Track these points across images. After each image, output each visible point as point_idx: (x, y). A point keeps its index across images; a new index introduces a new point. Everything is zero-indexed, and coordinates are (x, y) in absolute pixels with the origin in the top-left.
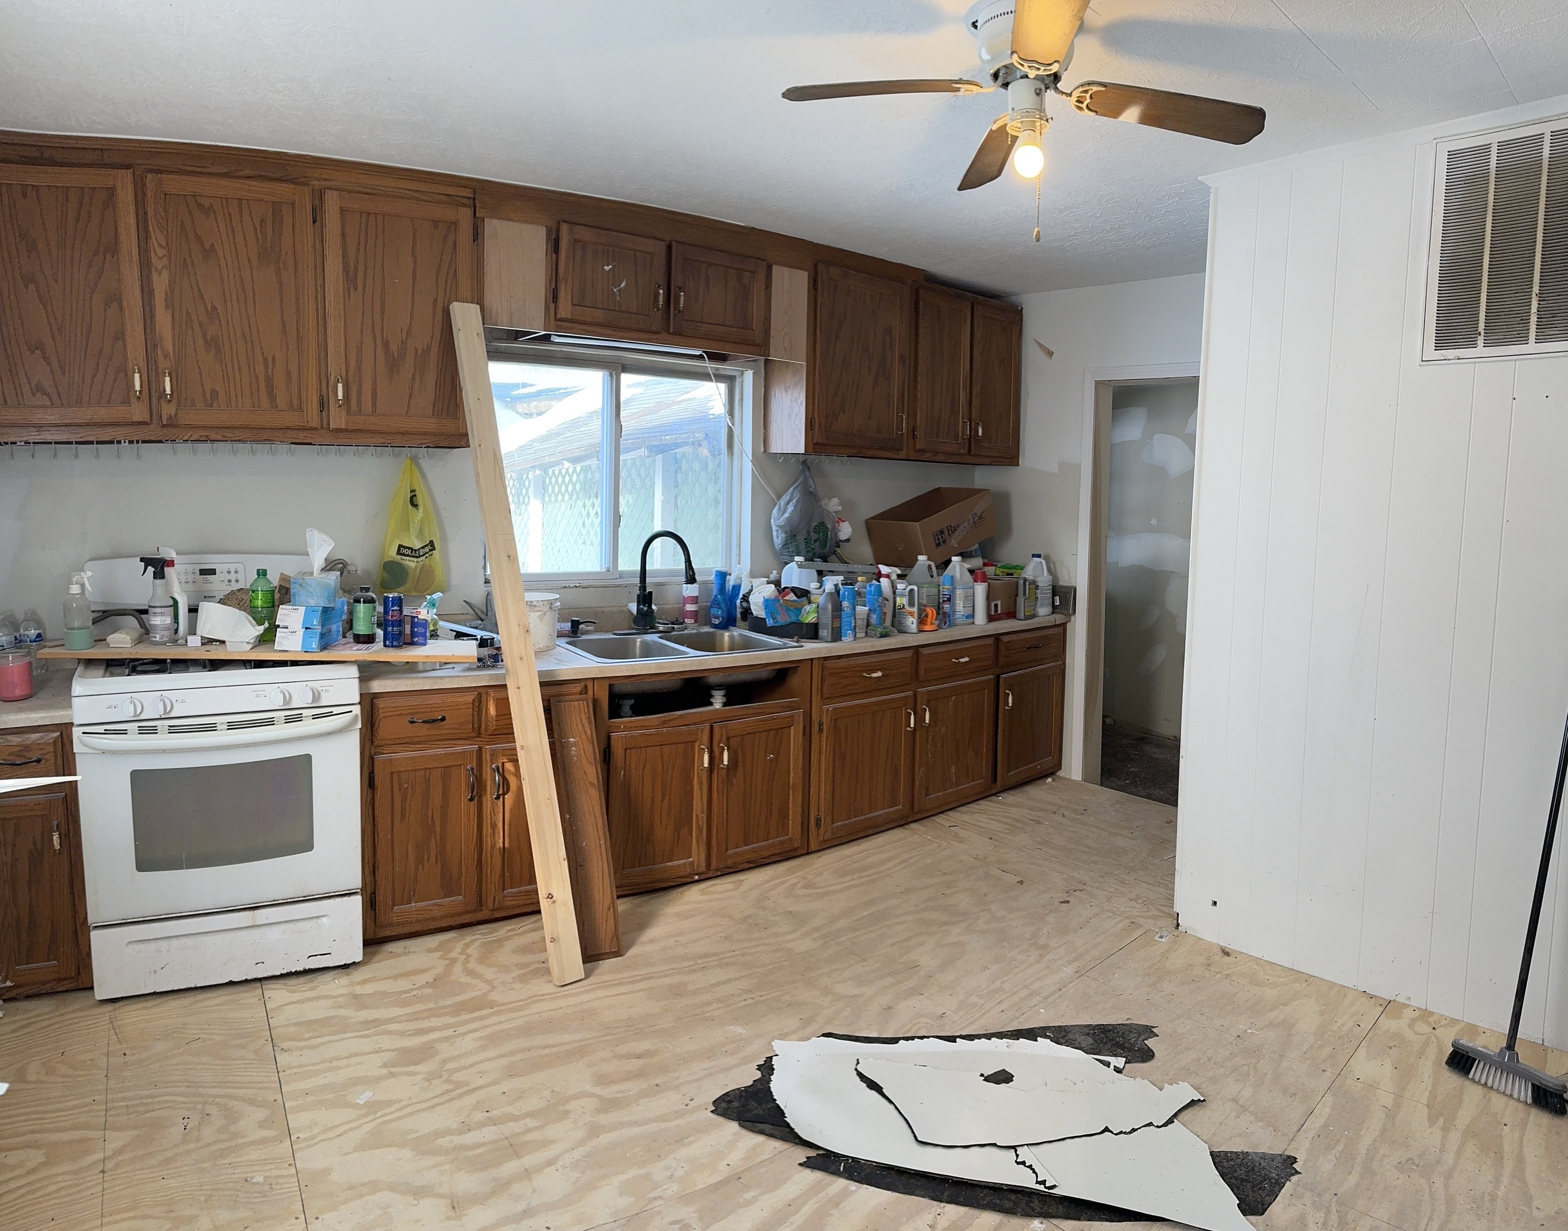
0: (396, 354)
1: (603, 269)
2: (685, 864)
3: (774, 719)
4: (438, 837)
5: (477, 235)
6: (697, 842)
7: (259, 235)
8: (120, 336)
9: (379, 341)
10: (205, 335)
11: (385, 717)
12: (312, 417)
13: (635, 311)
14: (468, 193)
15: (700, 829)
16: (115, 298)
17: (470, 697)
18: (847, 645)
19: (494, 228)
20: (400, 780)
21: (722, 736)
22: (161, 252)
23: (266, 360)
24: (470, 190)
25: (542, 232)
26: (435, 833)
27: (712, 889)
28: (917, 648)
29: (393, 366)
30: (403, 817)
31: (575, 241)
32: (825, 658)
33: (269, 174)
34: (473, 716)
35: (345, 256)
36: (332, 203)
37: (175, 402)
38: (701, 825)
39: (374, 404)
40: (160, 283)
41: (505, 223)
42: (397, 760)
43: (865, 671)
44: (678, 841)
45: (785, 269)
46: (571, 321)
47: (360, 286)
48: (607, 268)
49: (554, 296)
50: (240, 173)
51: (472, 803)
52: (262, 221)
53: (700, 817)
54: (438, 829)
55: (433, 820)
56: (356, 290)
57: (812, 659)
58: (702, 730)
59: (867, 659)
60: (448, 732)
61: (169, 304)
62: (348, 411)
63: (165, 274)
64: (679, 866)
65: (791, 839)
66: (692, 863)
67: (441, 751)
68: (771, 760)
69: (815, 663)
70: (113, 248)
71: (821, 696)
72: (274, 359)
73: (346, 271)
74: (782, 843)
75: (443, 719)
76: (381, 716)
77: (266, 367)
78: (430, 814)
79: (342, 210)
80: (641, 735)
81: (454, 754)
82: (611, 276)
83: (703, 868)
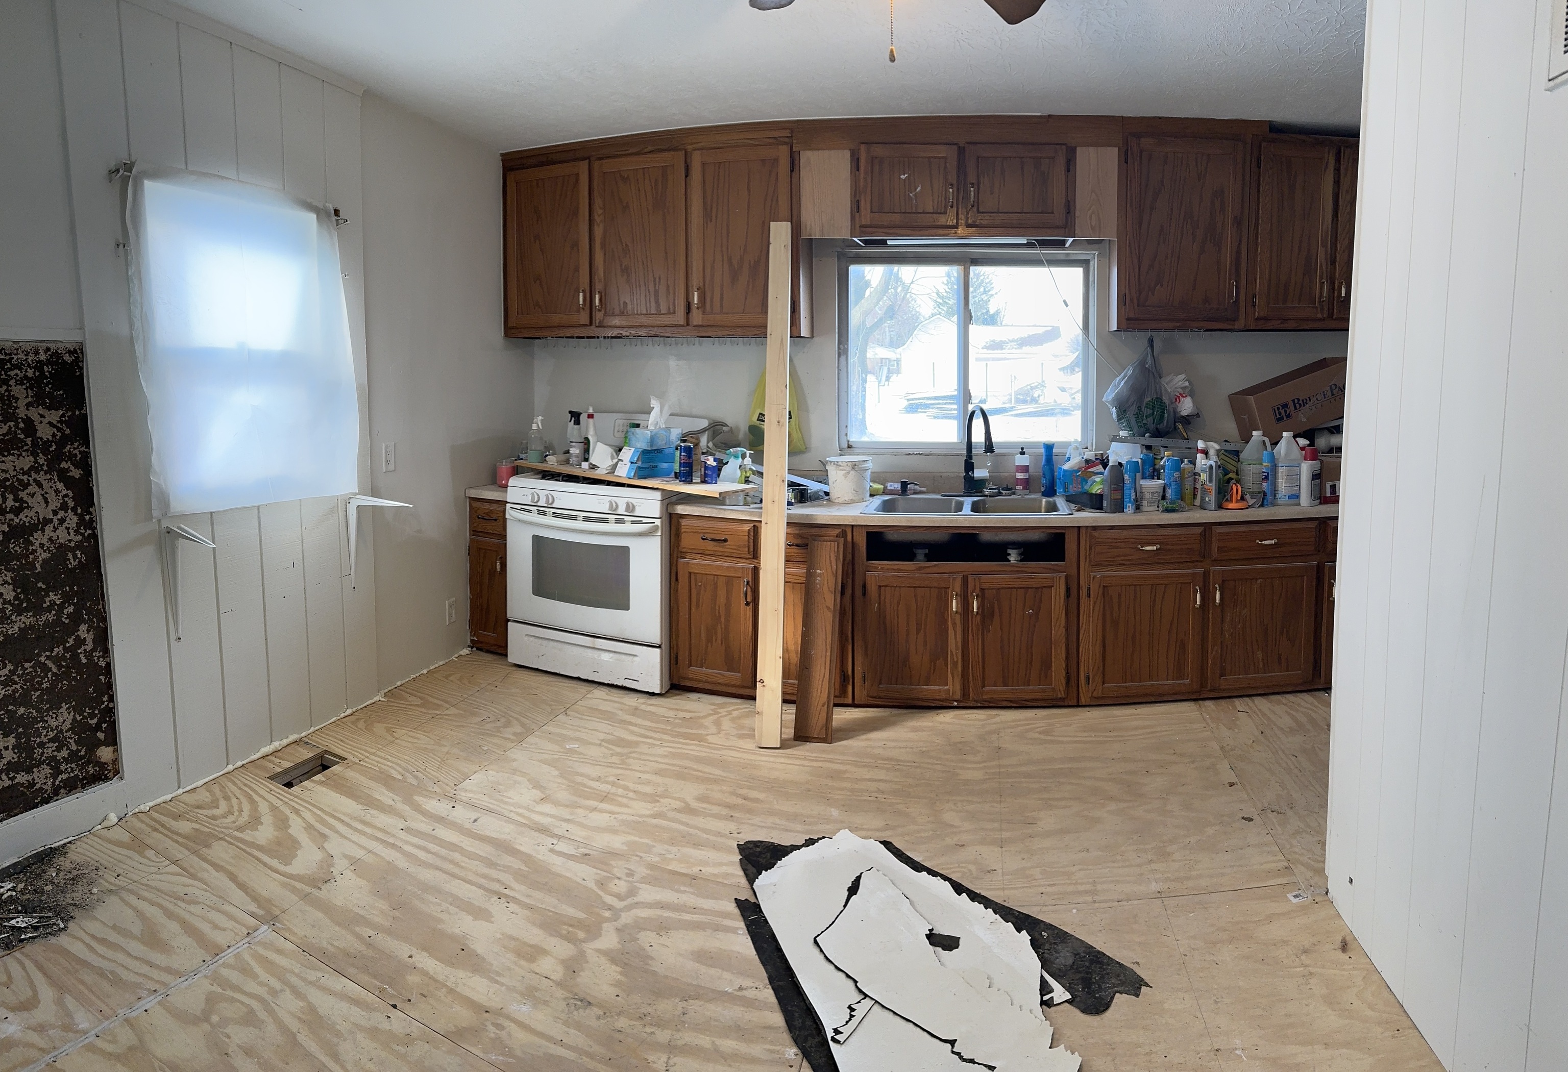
0: (736, 266)
1: (900, 178)
2: (940, 690)
3: (1032, 578)
4: (723, 626)
5: (794, 165)
6: (952, 674)
7: (654, 191)
8: (577, 269)
9: (725, 257)
10: (621, 266)
11: (684, 532)
12: (680, 318)
13: (932, 211)
14: (787, 133)
15: (955, 664)
16: (575, 245)
17: (747, 527)
18: (1128, 517)
19: (811, 160)
20: (696, 580)
21: (975, 586)
22: (600, 211)
23: (655, 279)
24: (788, 131)
25: (847, 154)
26: (721, 623)
27: (966, 716)
28: (1208, 526)
29: (734, 276)
30: (698, 606)
31: (872, 160)
32: (1095, 528)
33: (661, 147)
34: (749, 542)
35: (704, 197)
36: (696, 160)
37: (603, 312)
38: (955, 660)
39: (722, 306)
40: (598, 232)
41: (816, 152)
42: (694, 564)
43: (1140, 543)
44: (934, 670)
45: (1091, 149)
46: (870, 226)
47: (714, 218)
48: (902, 177)
49: (856, 207)
50: (646, 150)
51: (748, 607)
52: (656, 180)
53: (954, 653)
54: (723, 620)
55: (719, 612)
56: (711, 221)
57: (1079, 527)
58: (954, 579)
59: (1144, 532)
60: (729, 550)
61: (603, 246)
62: (704, 313)
63: (602, 226)
64: (933, 691)
65: (1054, 689)
66: (948, 689)
67: (725, 564)
68: (1030, 615)
69: (1083, 531)
70: (575, 213)
71: (1089, 563)
72: (660, 278)
73: (705, 209)
74: (1044, 691)
75: (725, 540)
76: (683, 531)
77: (655, 285)
78: (717, 608)
79: (704, 164)
80: (893, 576)
81: (734, 568)
82: (907, 182)
83: (958, 696)
